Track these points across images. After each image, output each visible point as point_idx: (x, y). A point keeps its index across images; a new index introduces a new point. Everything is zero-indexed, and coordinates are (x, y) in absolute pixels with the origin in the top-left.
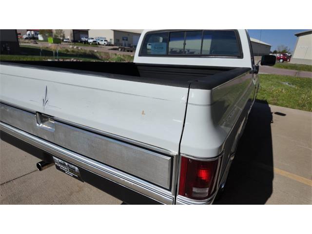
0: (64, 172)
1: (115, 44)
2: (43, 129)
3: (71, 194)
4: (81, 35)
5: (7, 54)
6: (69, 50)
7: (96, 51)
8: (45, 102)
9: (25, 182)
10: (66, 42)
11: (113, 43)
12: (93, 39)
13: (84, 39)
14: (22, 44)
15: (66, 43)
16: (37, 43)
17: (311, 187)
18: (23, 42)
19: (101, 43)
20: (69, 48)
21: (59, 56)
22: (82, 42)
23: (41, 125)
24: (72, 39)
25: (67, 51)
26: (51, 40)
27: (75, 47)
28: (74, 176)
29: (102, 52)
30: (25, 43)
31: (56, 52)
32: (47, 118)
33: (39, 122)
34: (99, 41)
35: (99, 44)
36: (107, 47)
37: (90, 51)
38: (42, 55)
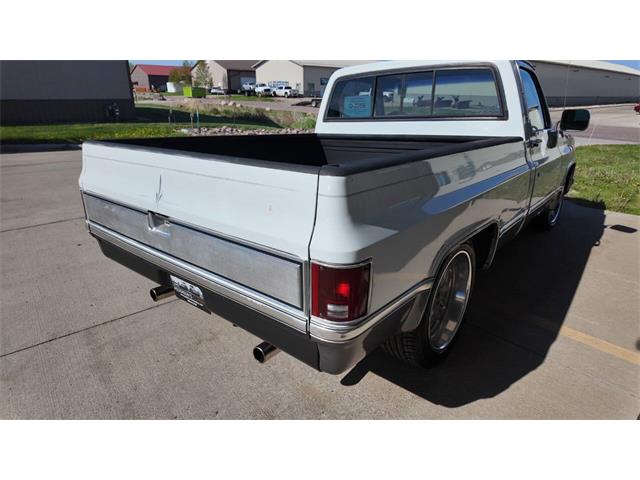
0: (186, 300)
1: (307, 94)
2: (156, 234)
3: (200, 342)
4: (243, 79)
5: (115, 122)
6: (219, 109)
7: (268, 109)
8: (159, 197)
9: (134, 322)
10: (215, 94)
11: (301, 92)
12: (264, 85)
13: (246, 87)
14: (139, 103)
15: (215, 96)
16: (164, 99)
17: (637, 366)
18: (141, 99)
19: (279, 92)
20: (220, 105)
21: (200, 121)
22: (243, 92)
23: (154, 229)
24: (226, 88)
25: (216, 111)
26: (188, 91)
27: (231, 104)
28: (198, 306)
29: (280, 111)
30: (145, 99)
31: (195, 115)
32: (162, 220)
33: (152, 225)
34: (274, 90)
35: (276, 95)
36: (290, 99)
37: (257, 110)
38: (172, 121)
